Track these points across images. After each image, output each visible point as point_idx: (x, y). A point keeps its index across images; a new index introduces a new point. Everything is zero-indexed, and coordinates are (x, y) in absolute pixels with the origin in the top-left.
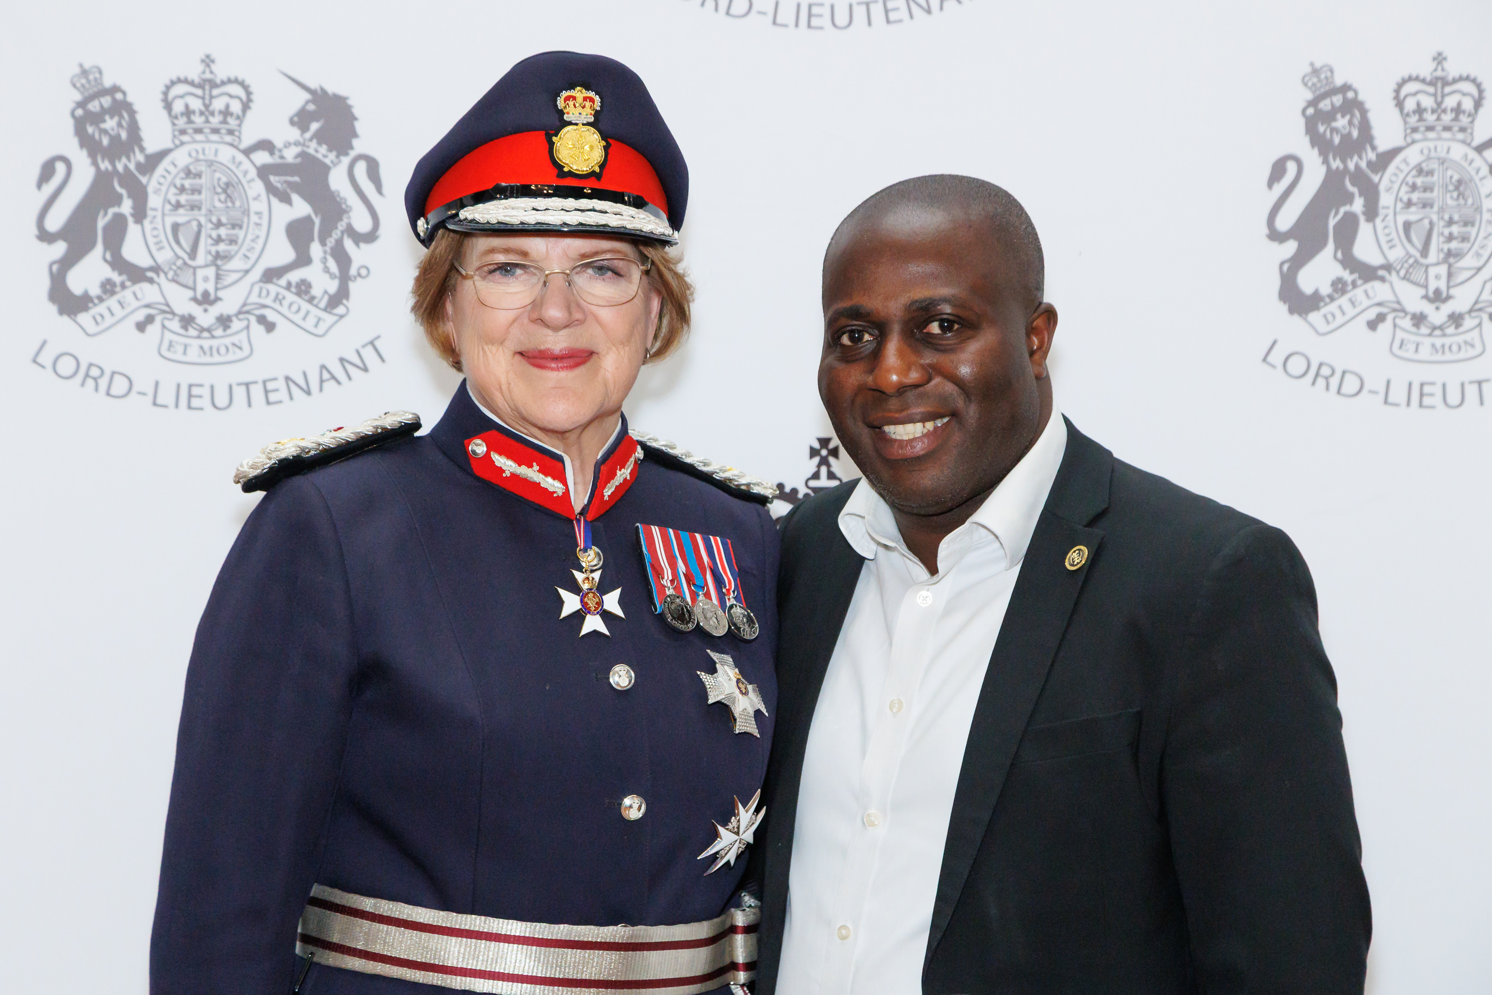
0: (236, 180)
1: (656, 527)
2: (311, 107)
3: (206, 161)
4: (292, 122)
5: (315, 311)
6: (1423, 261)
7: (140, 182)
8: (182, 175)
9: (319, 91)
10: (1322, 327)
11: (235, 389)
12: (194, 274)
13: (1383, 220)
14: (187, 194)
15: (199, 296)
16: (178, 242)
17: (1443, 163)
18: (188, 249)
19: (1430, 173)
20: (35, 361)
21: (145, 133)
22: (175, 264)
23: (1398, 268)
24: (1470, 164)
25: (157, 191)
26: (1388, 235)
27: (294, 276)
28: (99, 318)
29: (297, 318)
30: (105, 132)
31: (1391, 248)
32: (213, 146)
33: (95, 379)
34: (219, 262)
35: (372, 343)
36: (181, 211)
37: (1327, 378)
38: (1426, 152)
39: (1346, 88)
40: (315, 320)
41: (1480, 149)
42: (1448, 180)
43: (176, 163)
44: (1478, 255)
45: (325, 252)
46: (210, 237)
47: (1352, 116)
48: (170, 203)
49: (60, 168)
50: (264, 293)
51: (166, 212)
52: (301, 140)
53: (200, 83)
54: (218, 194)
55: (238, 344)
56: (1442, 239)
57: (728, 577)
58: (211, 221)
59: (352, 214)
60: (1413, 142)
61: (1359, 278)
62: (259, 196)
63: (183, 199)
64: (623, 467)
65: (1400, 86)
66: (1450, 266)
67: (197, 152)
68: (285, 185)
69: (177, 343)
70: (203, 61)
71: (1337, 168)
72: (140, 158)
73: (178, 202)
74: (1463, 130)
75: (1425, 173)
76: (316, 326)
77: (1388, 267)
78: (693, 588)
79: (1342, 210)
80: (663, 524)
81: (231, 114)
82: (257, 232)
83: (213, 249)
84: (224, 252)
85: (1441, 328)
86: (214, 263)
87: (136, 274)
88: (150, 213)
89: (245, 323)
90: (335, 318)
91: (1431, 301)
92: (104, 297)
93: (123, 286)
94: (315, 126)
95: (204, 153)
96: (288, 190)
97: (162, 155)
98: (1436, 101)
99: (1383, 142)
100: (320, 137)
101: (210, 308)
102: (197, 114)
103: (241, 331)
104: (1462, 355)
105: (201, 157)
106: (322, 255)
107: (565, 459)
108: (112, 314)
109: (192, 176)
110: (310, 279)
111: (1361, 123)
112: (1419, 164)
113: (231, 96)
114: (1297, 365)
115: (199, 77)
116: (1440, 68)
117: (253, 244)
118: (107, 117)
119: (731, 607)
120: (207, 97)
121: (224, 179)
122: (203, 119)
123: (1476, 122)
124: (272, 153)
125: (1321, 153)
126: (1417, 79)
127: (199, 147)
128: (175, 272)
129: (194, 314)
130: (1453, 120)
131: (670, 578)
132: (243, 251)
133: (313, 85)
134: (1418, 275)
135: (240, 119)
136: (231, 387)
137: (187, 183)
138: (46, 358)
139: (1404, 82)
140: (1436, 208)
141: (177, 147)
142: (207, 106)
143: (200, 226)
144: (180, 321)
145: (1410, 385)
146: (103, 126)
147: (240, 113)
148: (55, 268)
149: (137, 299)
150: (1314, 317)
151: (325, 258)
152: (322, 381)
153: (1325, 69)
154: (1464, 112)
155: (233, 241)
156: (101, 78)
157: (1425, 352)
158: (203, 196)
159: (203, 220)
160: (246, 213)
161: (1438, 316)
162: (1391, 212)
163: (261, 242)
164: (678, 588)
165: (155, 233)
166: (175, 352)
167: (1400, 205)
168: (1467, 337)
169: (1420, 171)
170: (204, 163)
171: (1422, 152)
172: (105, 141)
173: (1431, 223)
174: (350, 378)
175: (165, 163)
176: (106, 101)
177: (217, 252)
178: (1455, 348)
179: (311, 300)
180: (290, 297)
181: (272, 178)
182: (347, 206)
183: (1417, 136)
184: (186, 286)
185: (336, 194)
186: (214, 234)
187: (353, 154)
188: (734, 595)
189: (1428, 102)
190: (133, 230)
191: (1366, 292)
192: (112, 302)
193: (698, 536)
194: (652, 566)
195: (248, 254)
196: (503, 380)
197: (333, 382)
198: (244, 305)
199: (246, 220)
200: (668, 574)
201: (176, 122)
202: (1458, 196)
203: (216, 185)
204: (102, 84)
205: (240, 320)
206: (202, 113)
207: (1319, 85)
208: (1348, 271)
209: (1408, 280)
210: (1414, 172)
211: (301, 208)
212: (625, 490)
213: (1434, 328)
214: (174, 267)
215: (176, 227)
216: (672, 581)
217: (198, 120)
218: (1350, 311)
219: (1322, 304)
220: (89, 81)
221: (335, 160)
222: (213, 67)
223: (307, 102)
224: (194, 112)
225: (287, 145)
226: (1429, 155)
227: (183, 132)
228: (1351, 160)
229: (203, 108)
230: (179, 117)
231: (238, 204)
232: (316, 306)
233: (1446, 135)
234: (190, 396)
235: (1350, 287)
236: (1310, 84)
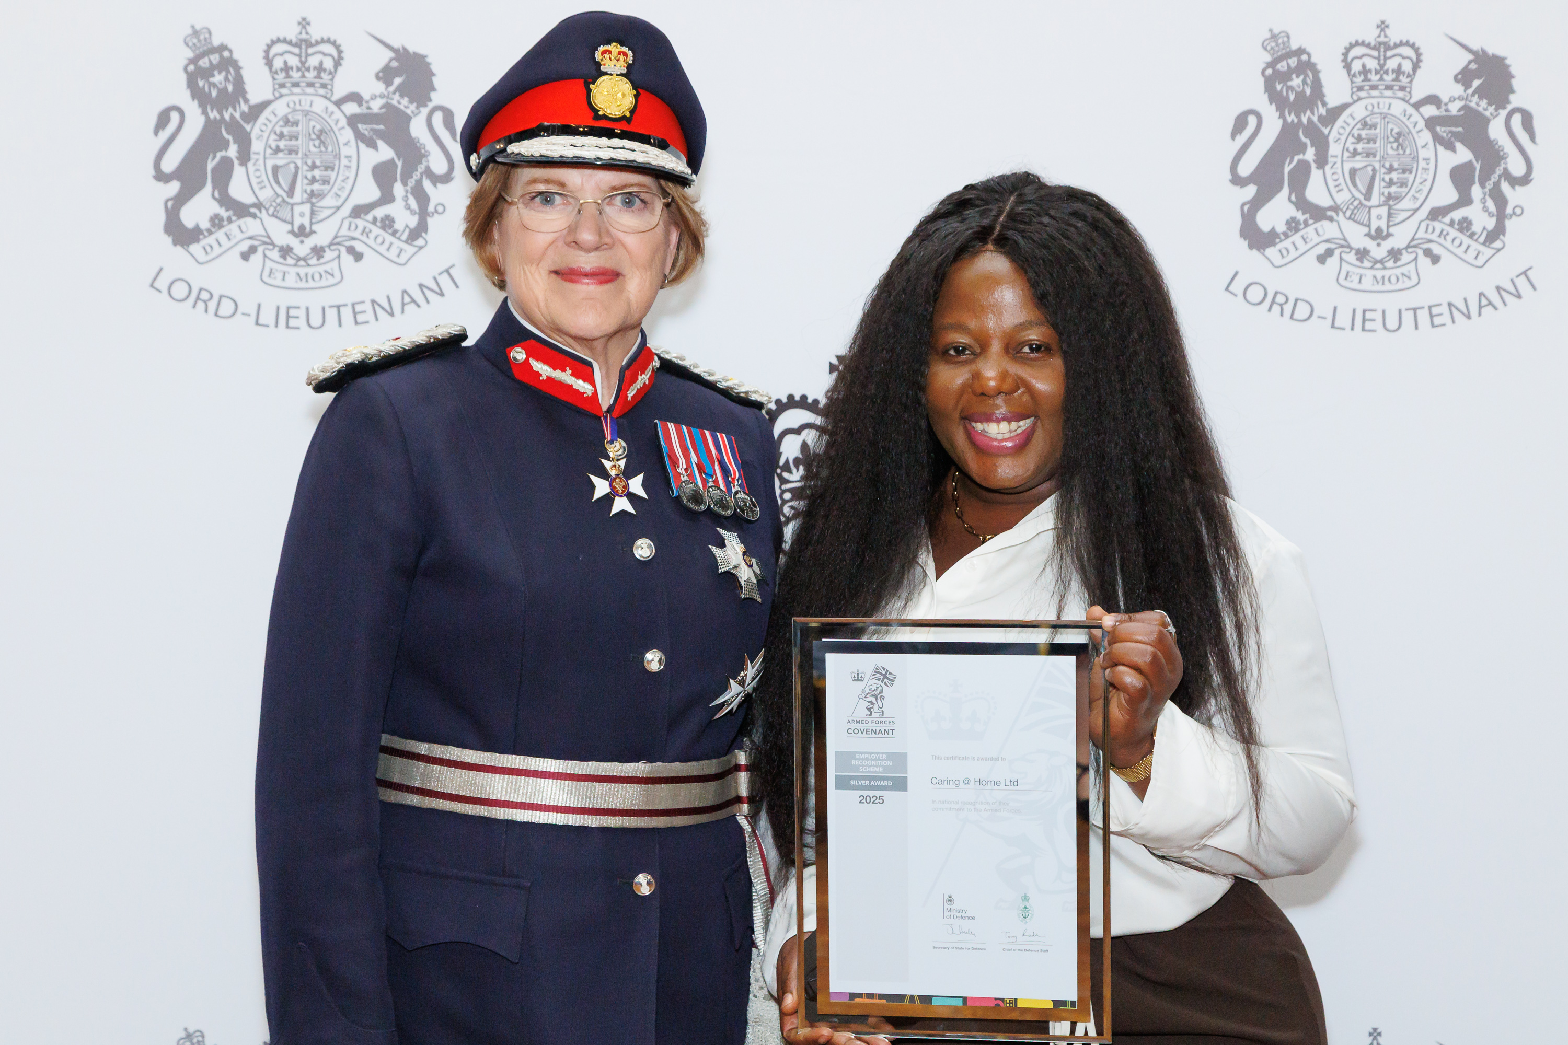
0: (329, 128)
1: (672, 424)
2: (394, 64)
3: (303, 111)
4: (378, 77)
5: (397, 243)
6: (1367, 203)
7: (244, 129)
8: (281, 123)
9: (401, 50)
10: (1278, 260)
11: (327, 311)
12: (292, 210)
13: (1332, 168)
14: (286, 140)
15: (296, 230)
16: (278, 182)
17: (1384, 118)
18: (286, 189)
19: (1374, 126)
20: (152, 286)
21: (248, 87)
22: (275, 201)
23: (1344, 209)
24: (1408, 119)
25: (259, 138)
26: (1336, 180)
27: (379, 212)
28: (208, 249)
29: (383, 249)
30: (214, 85)
31: (1338, 191)
32: (309, 98)
33: (205, 302)
34: (314, 200)
35: (447, 271)
36: (280, 155)
37: (1281, 305)
38: (1370, 108)
39: (1300, 51)
40: (397, 251)
41: (1417, 106)
42: (1389, 133)
43: (276, 113)
44: (1415, 198)
45: (407, 192)
46: (306, 178)
47: (1306, 75)
48: (270, 147)
49: (175, 116)
50: (353, 227)
51: (267, 155)
52: (386, 93)
53: (297, 43)
54: (313, 140)
55: (330, 271)
56: (1383, 184)
57: (733, 467)
58: (306, 163)
59: (430, 158)
60: (1359, 99)
61: (1310, 218)
62: (349, 142)
63: (282, 144)
64: (643, 373)
65: (1348, 50)
66: (1390, 207)
67: (295, 103)
68: (371, 133)
69: (277, 270)
70: (299, 23)
71: (1293, 121)
72: (245, 108)
73: (278, 147)
74: (1402, 89)
75: (1368, 127)
76: (398, 256)
77: (1336, 209)
78: (704, 476)
79: (1296, 158)
80: (677, 422)
81: (325, 70)
82: (347, 174)
83: (309, 188)
84: (317, 190)
85: (1381, 262)
86: (309, 201)
87: (241, 210)
88: (253, 156)
89: (336, 253)
90: (416, 249)
91: (1373, 238)
92: (213, 230)
93: (230, 221)
94: (397, 81)
95: (300, 105)
96: (374, 137)
97: (264, 105)
98: (1379, 64)
99: (1333, 100)
100: (401, 90)
101: (306, 240)
102: (295, 69)
103: (333, 260)
104: (1400, 285)
105: (298, 107)
106: (404, 194)
107: (593, 365)
108: (220, 245)
109: (290, 124)
110: (393, 215)
111: (1312, 83)
112: (1364, 118)
113: (325, 54)
114: (1255, 294)
115: (297, 37)
116: (1383, 34)
117: (343, 184)
118: (216, 72)
119: (736, 493)
120: (303, 55)
121: (318, 127)
122: (300, 74)
123: (1414, 82)
124: (360, 105)
125: (1278, 109)
126: (1363, 44)
127: (296, 98)
128: (275, 208)
129: (292, 245)
130: (1393, 80)
131: (685, 467)
132: (335, 189)
133: (396, 44)
134: (1362, 216)
135: (332, 74)
136: (324, 309)
137: (286, 130)
138: (162, 283)
139: (1352, 46)
140: (1378, 158)
141: (277, 99)
142: (303, 63)
143: (297, 168)
144: (280, 251)
145: (1354, 311)
146: (212, 80)
147: (332, 70)
148: (170, 204)
149: (242, 231)
150: (1270, 252)
151: (406, 196)
152: (403, 304)
153: (1283, 34)
154: (1404, 73)
155: (326, 182)
156: (210, 38)
157: (1367, 283)
158: (300, 142)
159: (299, 163)
160: (338, 156)
161: (1378, 251)
162: (1339, 160)
163: (350, 181)
164: (691, 476)
165: (258, 174)
166: (275, 278)
167: (1346, 154)
168: (1404, 270)
169: (1365, 125)
170: (300, 113)
171: (1366, 108)
172: (214, 93)
173: (1374, 170)
174: (428, 302)
175: (267, 113)
176: (215, 58)
177: (312, 191)
178: (1393, 279)
179: (394, 233)
180: (376, 231)
181: (360, 126)
182: (426, 151)
183: (1362, 94)
184: (285, 221)
185: (416, 140)
186: (309, 175)
187: (431, 105)
188: (738, 482)
189: (1372, 64)
190: (238, 171)
191: (1316, 230)
192: (220, 234)
193: (707, 432)
194: (669, 456)
195: (339, 193)
196: (541, 297)
197: (413, 305)
198: (336, 237)
199: (337, 163)
200: (683, 463)
201: (276, 76)
202: (1398, 147)
203: (311, 132)
204: (211, 43)
205: (330, 250)
206: (298, 69)
207: (1276, 49)
208: (1300, 212)
209: (1353, 220)
210: (1359, 126)
211: (385, 152)
212: (644, 393)
213: (1376, 262)
214: (274, 204)
215: (276, 169)
216: (686, 470)
217: (296, 75)
218: (1302, 247)
219: (1278, 240)
220: (199, 41)
221: (416, 111)
222: (309, 29)
223: (391, 60)
224: (292, 68)
225: (373, 97)
226: (1372, 111)
227: (282, 86)
228: (1305, 115)
229: (300, 65)
230: (279, 72)
231: (330, 149)
232: (399, 239)
233: (1388, 93)
234: (288, 317)
235: (1302, 226)
236: (1269, 48)
